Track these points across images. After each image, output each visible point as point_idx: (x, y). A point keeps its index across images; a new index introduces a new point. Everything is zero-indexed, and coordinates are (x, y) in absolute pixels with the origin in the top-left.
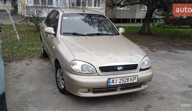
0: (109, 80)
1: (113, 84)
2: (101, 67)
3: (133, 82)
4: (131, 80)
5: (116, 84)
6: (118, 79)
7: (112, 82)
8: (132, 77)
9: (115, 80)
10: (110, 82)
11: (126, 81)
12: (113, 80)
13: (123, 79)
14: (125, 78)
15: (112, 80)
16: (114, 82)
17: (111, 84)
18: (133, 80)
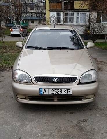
0: (41, 90)
1: (45, 94)
2: (36, 77)
3: (67, 94)
4: (64, 91)
5: (48, 94)
6: (50, 90)
7: (44, 92)
8: (65, 89)
9: (47, 90)
10: (42, 91)
11: (59, 92)
12: (45, 90)
13: (55, 90)
14: (57, 89)
15: (43, 89)
16: (45, 92)
17: (43, 94)
18: (66, 91)
